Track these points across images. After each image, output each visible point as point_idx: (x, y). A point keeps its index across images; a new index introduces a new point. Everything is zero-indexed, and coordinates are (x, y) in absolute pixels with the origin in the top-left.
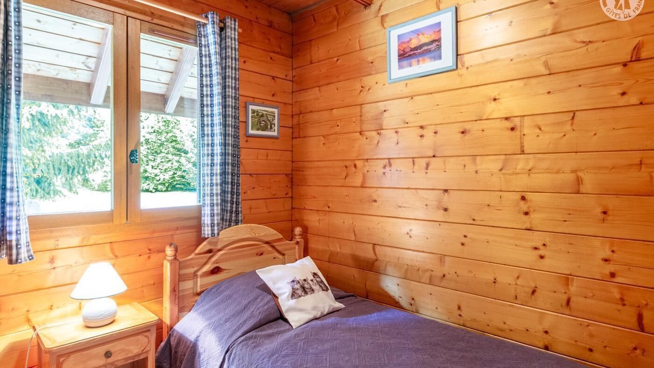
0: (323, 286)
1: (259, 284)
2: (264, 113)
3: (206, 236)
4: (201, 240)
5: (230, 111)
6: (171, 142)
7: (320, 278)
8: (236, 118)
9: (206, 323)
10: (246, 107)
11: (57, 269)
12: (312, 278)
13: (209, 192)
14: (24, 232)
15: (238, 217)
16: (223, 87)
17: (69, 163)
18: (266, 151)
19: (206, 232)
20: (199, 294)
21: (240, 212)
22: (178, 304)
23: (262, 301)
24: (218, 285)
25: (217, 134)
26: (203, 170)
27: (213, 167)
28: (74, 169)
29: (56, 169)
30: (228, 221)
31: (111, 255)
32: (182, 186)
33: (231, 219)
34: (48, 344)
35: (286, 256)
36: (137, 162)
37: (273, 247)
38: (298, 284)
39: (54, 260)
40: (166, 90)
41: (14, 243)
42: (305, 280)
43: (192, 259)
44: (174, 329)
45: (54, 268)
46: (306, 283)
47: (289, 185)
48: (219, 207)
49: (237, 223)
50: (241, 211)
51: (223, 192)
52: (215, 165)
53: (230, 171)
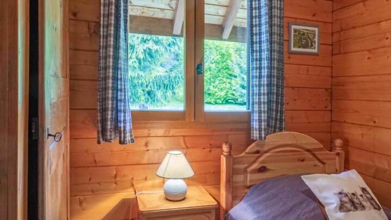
0: (374, 204)
1: (303, 189)
2: (306, 31)
3: (255, 139)
4: (250, 141)
5: (276, 29)
6: (225, 69)
7: (369, 194)
8: (280, 35)
9: (256, 216)
10: (289, 28)
11: (150, 151)
12: (362, 193)
13: (257, 100)
14: (129, 121)
15: (282, 125)
16: (269, 8)
17: (165, 82)
18: (307, 66)
19: (255, 135)
20: (249, 187)
21: (283, 120)
22: (232, 193)
23: (307, 207)
24: (265, 182)
25: (264, 50)
26: (253, 82)
27: (260, 79)
28: (167, 86)
29: (158, 86)
30: (273, 127)
31: (184, 146)
32: (233, 101)
33: (275, 125)
34: (141, 208)
35: (326, 165)
36: (201, 73)
37: (314, 155)
38: (346, 197)
39: (148, 144)
40: (222, 21)
41: (122, 129)
42: (353, 194)
43: (243, 157)
44: (229, 214)
45: (148, 150)
46: (355, 197)
47: (329, 99)
48: (266, 115)
49: (281, 130)
50: (285, 119)
51: (269, 102)
52: (263, 77)
53: (275, 83)
